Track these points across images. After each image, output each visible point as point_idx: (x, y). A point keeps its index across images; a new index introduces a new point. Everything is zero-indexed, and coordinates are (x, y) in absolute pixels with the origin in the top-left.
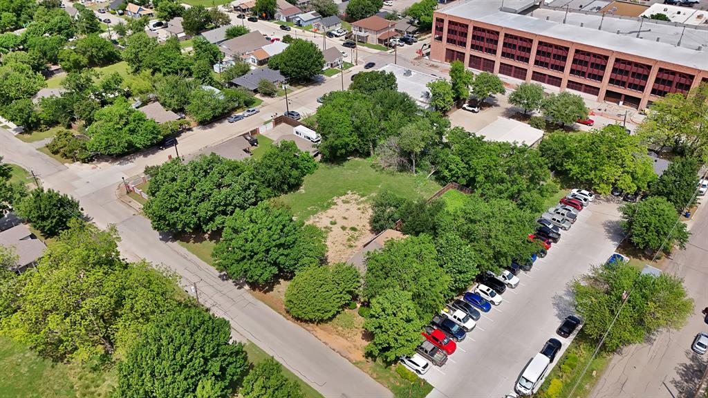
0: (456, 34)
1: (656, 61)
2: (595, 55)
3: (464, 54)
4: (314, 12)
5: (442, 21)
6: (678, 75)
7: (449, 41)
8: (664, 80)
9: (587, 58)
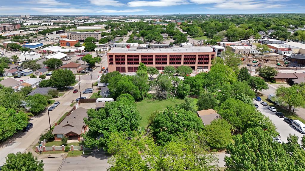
0: (119, 60)
1: (197, 53)
2: (177, 56)
3: (125, 67)
4: (29, 69)
5: (112, 56)
6: (204, 56)
7: (116, 63)
8: (201, 59)
9: (174, 57)
